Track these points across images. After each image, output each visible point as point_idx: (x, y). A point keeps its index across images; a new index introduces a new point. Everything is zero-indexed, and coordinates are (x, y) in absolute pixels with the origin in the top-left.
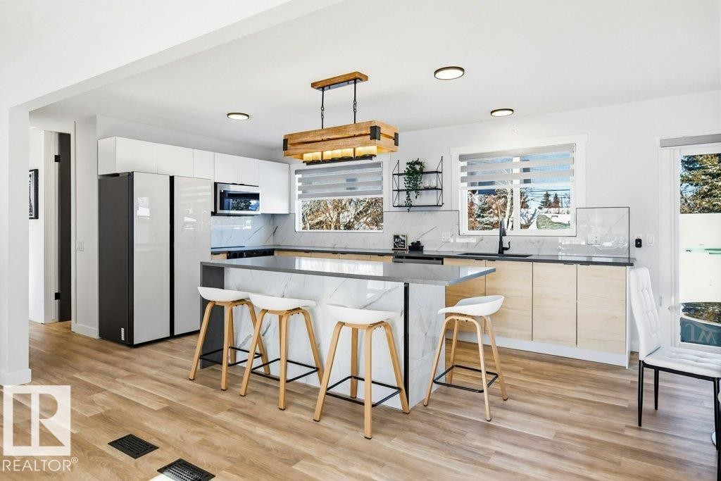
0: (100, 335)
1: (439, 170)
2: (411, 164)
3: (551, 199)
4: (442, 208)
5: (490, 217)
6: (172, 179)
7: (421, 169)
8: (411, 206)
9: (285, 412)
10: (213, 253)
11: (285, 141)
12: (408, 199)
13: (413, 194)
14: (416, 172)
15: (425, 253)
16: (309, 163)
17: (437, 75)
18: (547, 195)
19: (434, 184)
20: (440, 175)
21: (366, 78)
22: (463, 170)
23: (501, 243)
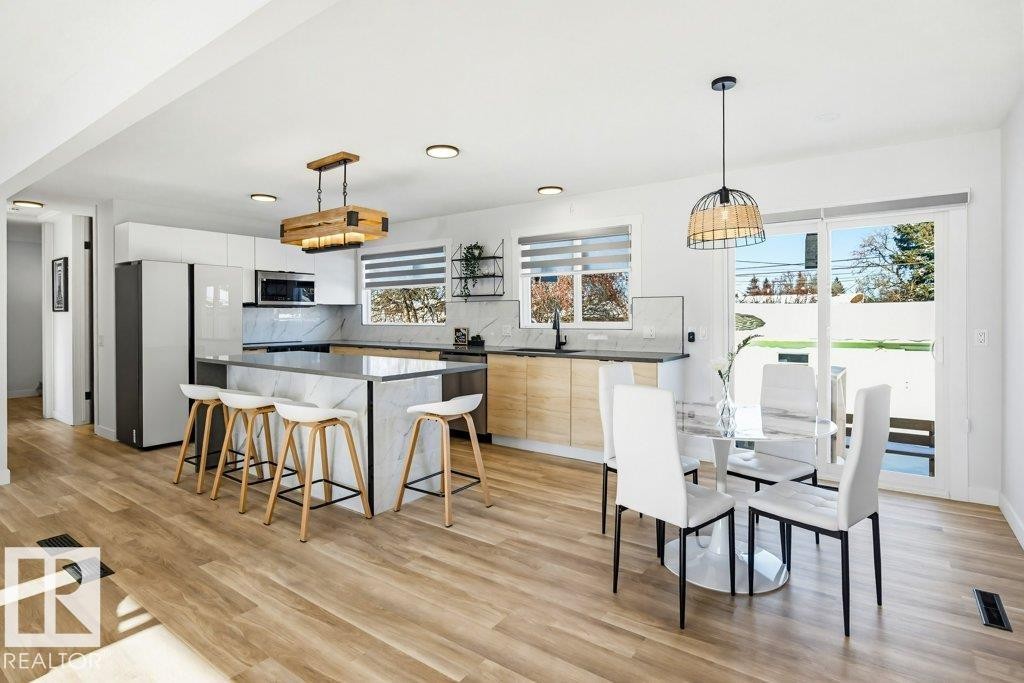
0: (118, 438)
1: (499, 254)
2: (470, 248)
3: (760, 285)
4: (503, 298)
6: (191, 267)
7: (480, 254)
8: (470, 295)
9: (244, 516)
10: (244, 349)
11: (282, 226)
12: (466, 287)
13: (470, 282)
14: (474, 257)
15: (486, 349)
16: (310, 250)
17: (430, 152)
18: (754, 281)
19: (491, 271)
20: (499, 261)
21: (357, 158)
22: (525, 254)
23: (558, 337)
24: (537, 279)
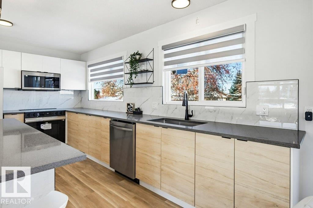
1: (150, 57)
2: (134, 55)
4: (153, 85)
5: (237, 93)
7: (140, 58)
8: (133, 84)
13: (133, 75)
14: (136, 60)
19: (146, 69)
22: (166, 56)
23: (187, 111)
24: (174, 72)
